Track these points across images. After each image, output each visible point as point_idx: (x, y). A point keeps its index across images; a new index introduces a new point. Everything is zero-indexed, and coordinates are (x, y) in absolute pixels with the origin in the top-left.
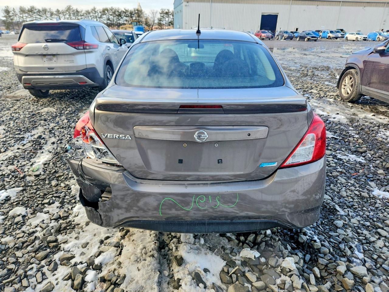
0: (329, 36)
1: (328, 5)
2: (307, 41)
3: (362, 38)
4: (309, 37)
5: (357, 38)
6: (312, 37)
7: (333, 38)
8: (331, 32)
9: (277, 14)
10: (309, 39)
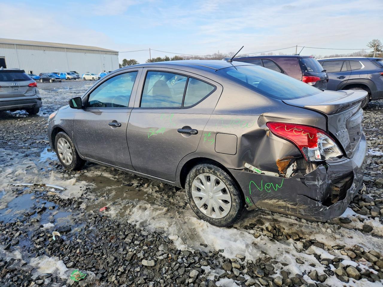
0: (68, 78)
1: (54, 51)
2: (52, 82)
3: (97, 78)
4: (53, 79)
5: (93, 78)
6: (57, 79)
7: (72, 79)
8: (68, 74)
9: (3, 58)
10: (53, 81)
